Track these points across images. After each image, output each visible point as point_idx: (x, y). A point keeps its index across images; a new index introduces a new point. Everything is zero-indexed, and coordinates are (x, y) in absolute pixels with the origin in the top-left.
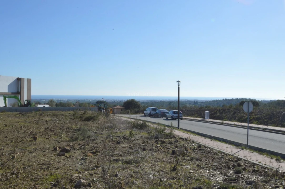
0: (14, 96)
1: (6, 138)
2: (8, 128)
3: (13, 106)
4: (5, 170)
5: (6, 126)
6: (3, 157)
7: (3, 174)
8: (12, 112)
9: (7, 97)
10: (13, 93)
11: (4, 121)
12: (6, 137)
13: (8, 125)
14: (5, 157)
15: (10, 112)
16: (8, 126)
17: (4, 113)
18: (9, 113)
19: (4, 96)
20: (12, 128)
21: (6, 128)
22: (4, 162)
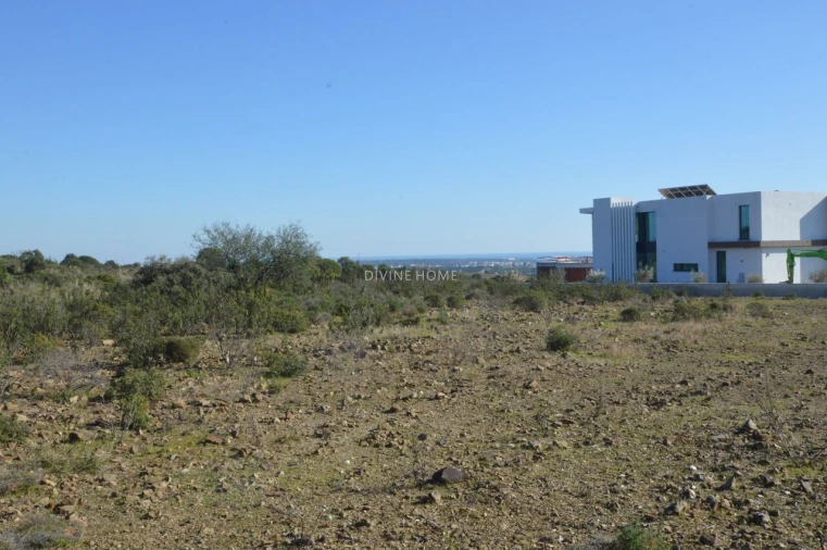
0: (820, 251)
1: (808, 376)
2: (809, 347)
3: (818, 281)
4: (822, 470)
5: (802, 339)
6: (810, 430)
7: (818, 481)
8: (816, 297)
9: (797, 256)
10: (815, 243)
11: (796, 323)
12: (809, 372)
13: (808, 338)
14: (815, 431)
15: (811, 298)
16: (810, 341)
17: (793, 302)
18: (808, 301)
19: (789, 251)
20: (821, 346)
21: (803, 345)
22: (815, 446)
